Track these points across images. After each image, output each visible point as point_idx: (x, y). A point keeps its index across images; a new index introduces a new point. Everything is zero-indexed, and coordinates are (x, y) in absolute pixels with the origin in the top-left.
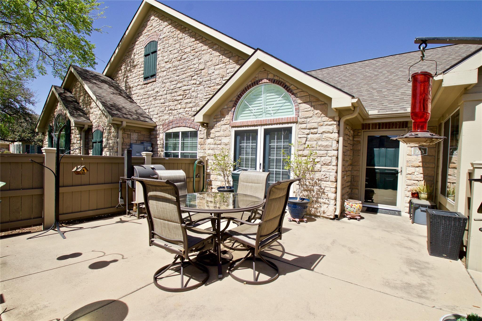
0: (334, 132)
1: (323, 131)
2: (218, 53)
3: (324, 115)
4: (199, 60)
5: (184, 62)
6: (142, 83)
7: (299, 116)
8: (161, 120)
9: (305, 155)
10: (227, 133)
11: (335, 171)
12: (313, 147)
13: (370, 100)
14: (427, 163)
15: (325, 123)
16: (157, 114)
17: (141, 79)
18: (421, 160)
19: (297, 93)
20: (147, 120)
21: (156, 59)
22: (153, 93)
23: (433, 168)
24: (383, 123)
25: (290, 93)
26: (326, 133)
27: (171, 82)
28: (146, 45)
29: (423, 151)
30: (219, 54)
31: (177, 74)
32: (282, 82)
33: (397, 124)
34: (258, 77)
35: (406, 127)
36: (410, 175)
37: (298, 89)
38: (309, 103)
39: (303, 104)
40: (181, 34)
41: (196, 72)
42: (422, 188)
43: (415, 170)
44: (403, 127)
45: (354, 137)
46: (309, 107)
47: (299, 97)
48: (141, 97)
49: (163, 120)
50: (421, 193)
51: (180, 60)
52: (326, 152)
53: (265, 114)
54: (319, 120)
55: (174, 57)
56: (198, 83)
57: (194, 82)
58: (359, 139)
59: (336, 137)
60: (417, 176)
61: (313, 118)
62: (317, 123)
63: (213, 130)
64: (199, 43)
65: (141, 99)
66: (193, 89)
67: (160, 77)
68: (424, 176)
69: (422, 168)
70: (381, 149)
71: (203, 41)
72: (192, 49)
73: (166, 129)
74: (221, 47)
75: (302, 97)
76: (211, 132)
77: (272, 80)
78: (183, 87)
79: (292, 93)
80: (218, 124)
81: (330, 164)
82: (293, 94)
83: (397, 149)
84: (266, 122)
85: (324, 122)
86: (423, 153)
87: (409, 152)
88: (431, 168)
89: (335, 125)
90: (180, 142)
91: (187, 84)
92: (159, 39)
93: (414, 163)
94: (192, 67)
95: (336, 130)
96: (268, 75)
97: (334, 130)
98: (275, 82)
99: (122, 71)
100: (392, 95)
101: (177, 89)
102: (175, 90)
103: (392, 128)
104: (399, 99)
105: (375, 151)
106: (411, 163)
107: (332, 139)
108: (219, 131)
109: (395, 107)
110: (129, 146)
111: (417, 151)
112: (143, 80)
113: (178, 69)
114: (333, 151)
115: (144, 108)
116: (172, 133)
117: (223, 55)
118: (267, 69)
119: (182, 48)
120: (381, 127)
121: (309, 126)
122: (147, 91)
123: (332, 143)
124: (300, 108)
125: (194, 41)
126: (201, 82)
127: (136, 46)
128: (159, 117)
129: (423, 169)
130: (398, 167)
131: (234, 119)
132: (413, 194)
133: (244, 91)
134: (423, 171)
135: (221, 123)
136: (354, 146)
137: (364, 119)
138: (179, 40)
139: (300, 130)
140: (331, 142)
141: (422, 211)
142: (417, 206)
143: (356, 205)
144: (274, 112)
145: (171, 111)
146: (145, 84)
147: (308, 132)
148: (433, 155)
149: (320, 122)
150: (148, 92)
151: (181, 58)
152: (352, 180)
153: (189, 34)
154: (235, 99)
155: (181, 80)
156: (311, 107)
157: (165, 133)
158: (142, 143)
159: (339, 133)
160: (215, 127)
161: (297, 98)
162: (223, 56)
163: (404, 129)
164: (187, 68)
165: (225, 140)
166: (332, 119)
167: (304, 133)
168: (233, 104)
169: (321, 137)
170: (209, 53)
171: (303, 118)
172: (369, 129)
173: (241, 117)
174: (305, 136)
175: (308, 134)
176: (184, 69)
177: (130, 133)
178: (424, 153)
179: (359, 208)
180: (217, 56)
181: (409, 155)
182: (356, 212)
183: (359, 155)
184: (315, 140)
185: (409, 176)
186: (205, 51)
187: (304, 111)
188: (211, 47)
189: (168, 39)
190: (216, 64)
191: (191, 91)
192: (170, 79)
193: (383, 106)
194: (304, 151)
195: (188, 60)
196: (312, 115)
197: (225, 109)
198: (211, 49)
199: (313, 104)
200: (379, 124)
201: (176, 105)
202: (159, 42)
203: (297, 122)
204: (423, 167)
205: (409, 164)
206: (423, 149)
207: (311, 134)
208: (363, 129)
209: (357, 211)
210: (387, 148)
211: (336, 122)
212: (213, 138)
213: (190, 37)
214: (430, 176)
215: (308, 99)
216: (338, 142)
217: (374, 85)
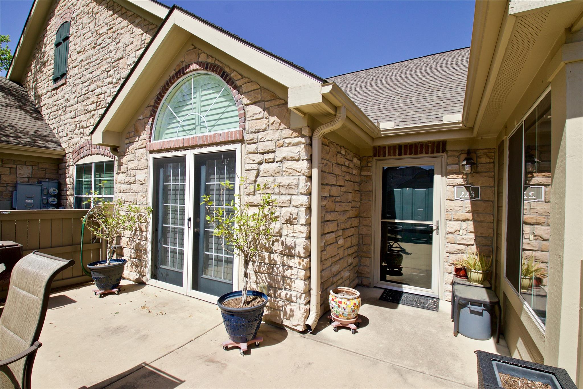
0: (302, 158)
1: (283, 156)
2: (140, 29)
3: (285, 125)
4: (116, 44)
5: (99, 50)
6: (50, 89)
7: (245, 129)
8: (71, 144)
9: (255, 203)
10: (143, 162)
11: (304, 235)
12: (268, 188)
13: (388, 109)
14: (481, 213)
15: (287, 141)
16: (67, 136)
17: (50, 82)
18: (469, 208)
19: (241, 86)
20: (51, 145)
21: (67, 49)
22: (62, 102)
23: (490, 223)
24: (406, 146)
25: (230, 87)
26: (288, 160)
27: (83, 83)
28: (58, 30)
29: (473, 192)
30: (142, 32)
31: (90, 70)
32: (218, 67)
33: (429, 146)
34: (185, 61)
35: (444, 150)
36: (452, 235)
37: (243, 77)
38: (261, 103)
39: (252, 105)
40: (97, 7)
41: (113, 63)
42: (472, 262)
43: (461, 226)
44: (438, 152)
45: (361, 169)
46: (261, 112)
47: (245, 93)
48: (50, 110)
49: (73, 145)
50: (471, 272)
51: (94, 48)
52: (289, 197)
53: (199, 127)
54: (277, 135)
55: (88, 44)
56: (114, 81)
57: (109, 80)
58: (369, 173)
59: (305, 169)
60: (464, 236)
61: (267, 132)
62: (274, 141)
63: (125, 158)
64: (117, 18)
65: (51, 113)
66: (109, 91)
67: (71, 77)
68: (476, 236)
69: (472, 223)
70: (404, 189)
71: (123, 14)
72: (109, 27)
73: (76, 160)
74: (145, 20)
75: (249, 93)
76: (122, 161)
77: (204, 63)
78: (97, 90)
79: (233, 86)
80: (131, 148)
81: (296, 221)
82: (236, 88)
83: (430, 189)
84: (196, 141)
85: (285, 138)
86: (472, 196)
87: (448, 195)
88: (488, 223)
89: (304, 144)
90: (93, 179)
91: (102, 85)
92: (72, 18)
93: (459, 213)
94: (107, 56)
95: (304, 156)
96: (199, 57)
97: (301, 155)
98: (209, 67)
99: (31, 73)
100: (422, 100)
101: (90, 93)
102: (87, 96)
103: (420, 153)
104: (433, 105)
105: (395, 192)
106: (454, 214)
107: (299, 172)
108: (132, 161)
109: (425, 117)
110: (13, 187)
111: (463, 193)
112: (52, 83)
113: (92, 62)
114: (300, 195)
115: (52, 127)
116: (83, 164)
117: (146, 32)
118: (198, 46)
119: (97, 29)
120: (403, 151)
121: (261, 147)
122: (56, 99)
123: (299, 179)
124: (247, 113)
125: (111, 16)
126: (119, 80)
127: (48, 33)
128: (69, 140)
129: (474, 224)
130: (431, 220)
131: (152, 138)
132: (457, 270)
133: (165, 87)
134: (475, 227)
135: (136, 145)
136: (362, 185)
137: (373, 139)
138: (94, 16)
139: (247, 156)
140: (297, 178)
141: (472, 312)
142: (463, 302)
143: (348, 303)
144: (212, 123)
145: (82, 130)
146: (54, 89)
147: (259, 160)
148: (491, 200)
149: (278, 140)
150: (57, 101)
151: (95, 44)
152: (361, 242)
153: (106, 5)
154: (152, 103)
155: (95, 79)
156: (264, 111)
157: (76, 165)
158: (40, 182)
159: (310, 160)
160: (127, 153)
161: (241, 95)
162: (147, 35)
163: (441, 154)
164: (102, 58)
165: (140, 176)
166: (297, 134)
167: (253, 161)
168: (150, 112)
169: (280, 168)
170: (130, 31)
171: (252, 132)
172: (384, 156)
173: (167, 134)
174: (255, 166)
175: (260, 163)
176: (98, 61)
177: (15, 166)
178: (474, 195)
179: (353, 307)
180: (140, 35)
181: (449, 200)
182: (349, 317)
183: (370, 201)
184: (271, 175)
185: (450, 236)
186: (124, 30)
187: (254, 118)
188: (133, 21)
189: (82, 16)
190: (137, 49)
191: (106, 95)
192: (82, 79)
193: (406, 117)
194: (254, 195)
195: (104, 46)
196: (264, 126)
197: (139, 121)
198: (132, 25)
199: (267, 104)
200: (400, 146)
201: (88, 119)
202: (72, 23)
203: (242, 141)
204: (474, 220)
205: (450, 216)
206: (473, 189)
207: (266, 162)
208: (375, 156)
209: (351, 313)
210: (414, 188)
211: (304, 139)
212: (125, 173)
213: (107, 10)
214: (485, 238)
215: (258, 96)
216: (310, 178)
217: (399, 90)
